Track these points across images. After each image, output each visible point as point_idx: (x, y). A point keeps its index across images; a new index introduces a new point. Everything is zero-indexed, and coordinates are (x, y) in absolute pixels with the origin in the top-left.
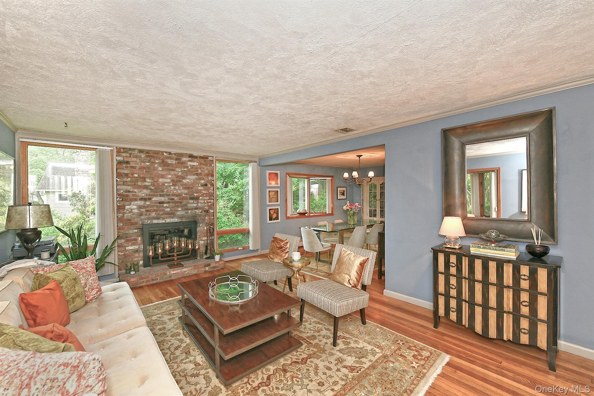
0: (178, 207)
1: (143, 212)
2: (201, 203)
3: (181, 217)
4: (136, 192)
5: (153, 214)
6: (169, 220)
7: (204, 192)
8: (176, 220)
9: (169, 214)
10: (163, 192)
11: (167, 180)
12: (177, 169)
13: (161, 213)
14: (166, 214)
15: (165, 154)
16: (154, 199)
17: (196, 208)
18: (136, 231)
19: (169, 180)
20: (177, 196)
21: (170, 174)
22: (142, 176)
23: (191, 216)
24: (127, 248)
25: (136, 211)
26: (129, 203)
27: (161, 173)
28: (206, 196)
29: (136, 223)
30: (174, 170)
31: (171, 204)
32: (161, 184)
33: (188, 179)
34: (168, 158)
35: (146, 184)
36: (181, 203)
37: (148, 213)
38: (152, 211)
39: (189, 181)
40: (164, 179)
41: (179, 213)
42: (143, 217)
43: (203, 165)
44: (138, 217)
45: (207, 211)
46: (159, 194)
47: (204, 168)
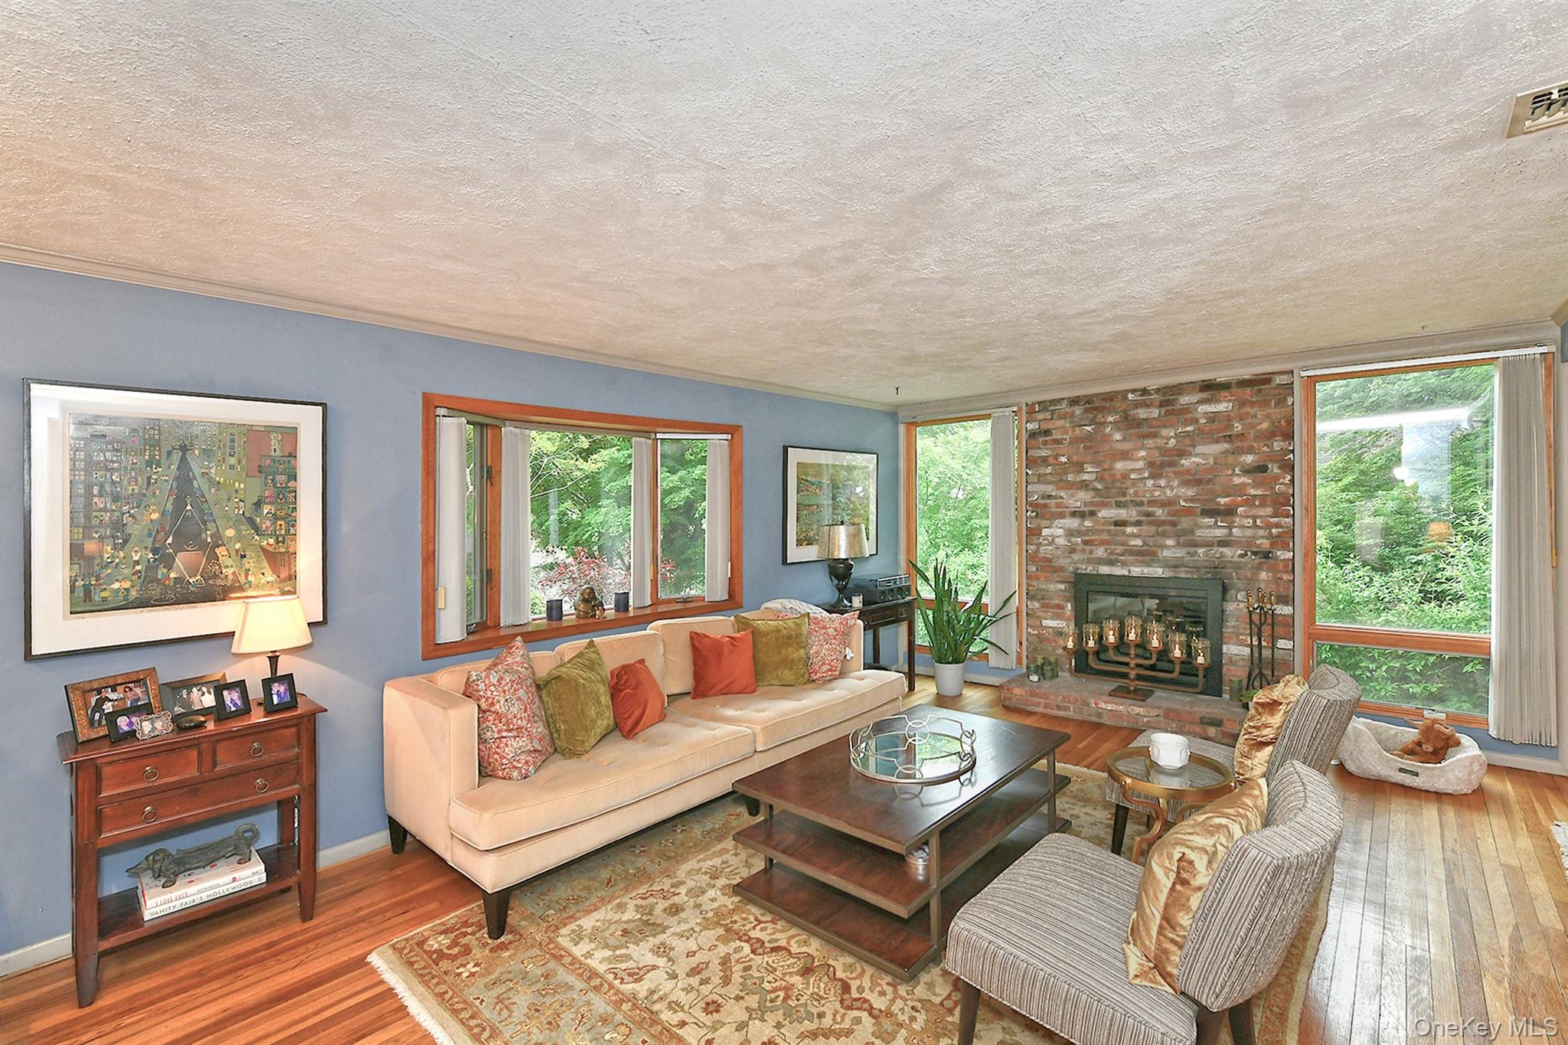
0: (1164, 535)
1: (1077, 544)
2: (1243, 527)
3: (1175, 565)
4: (1062, 498)
5: (1100, 552)
6: (1138, 569)
7: (1253, 492)
8: (1158, 572)
9: (1139, 553)
10: (1124, 495)
11: (1136, 466)
12: (1164, 432)
13: (1119, 549)
14: (1131, 553)
15: (1130, 396)
16: (1103, 513)
17: (1223, 543)
18: (1062, 587)
19: (1140, 464)
20: (1162, 504)
21: (1143, 447)
22: (1075, 458)
23: (1206, 564)
24: (1045, 623)
25: (1061, 541)
26: (1049, 522)
27: (1120, 446)
28: (1263, 505)
29: (1062, 569)
30: (1154, 435)
31: (1145, 527)
32: (1118, 476)
33: (1197, 455)
34: (1137, 405)
35: (1086, 477)
36: (1174, 524)
37: (1088, 548)
38: (1096, 543)
39: (1200, 460)
40: (1127, 463)
41: (1166, 553)
42: (1076, 557)
43: (1253, 404)
44: (1066, 554)
45: (1266, 555)
46: (1116, 502)
47: (1255, 416)
